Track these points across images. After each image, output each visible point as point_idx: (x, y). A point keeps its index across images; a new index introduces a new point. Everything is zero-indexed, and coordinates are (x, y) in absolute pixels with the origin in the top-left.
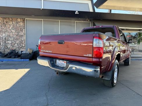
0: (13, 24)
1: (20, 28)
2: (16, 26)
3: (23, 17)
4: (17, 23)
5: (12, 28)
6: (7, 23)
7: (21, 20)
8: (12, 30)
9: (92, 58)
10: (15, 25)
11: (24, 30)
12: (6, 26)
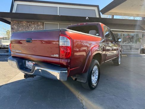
0: (35, 26)
4: (38, 26)
7: (41, 23)
9: (59, 58)
10: (36, 27)
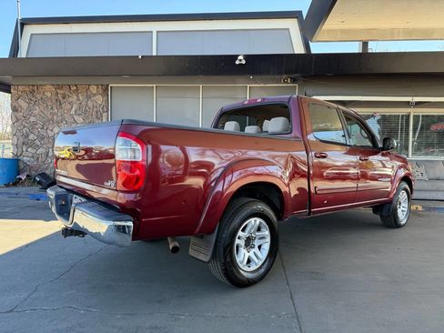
0: (79, 100)
1: (95, 109)
2: (87, 105)
3: (105, 81)
4: (88, 97)
5: (76, 111)
6: (64, 98)
7: (98, 88)
8: (76, 117)
9: (117, 191)
10: (84, 103)
11: (104, 114)
12: (63, 105)
